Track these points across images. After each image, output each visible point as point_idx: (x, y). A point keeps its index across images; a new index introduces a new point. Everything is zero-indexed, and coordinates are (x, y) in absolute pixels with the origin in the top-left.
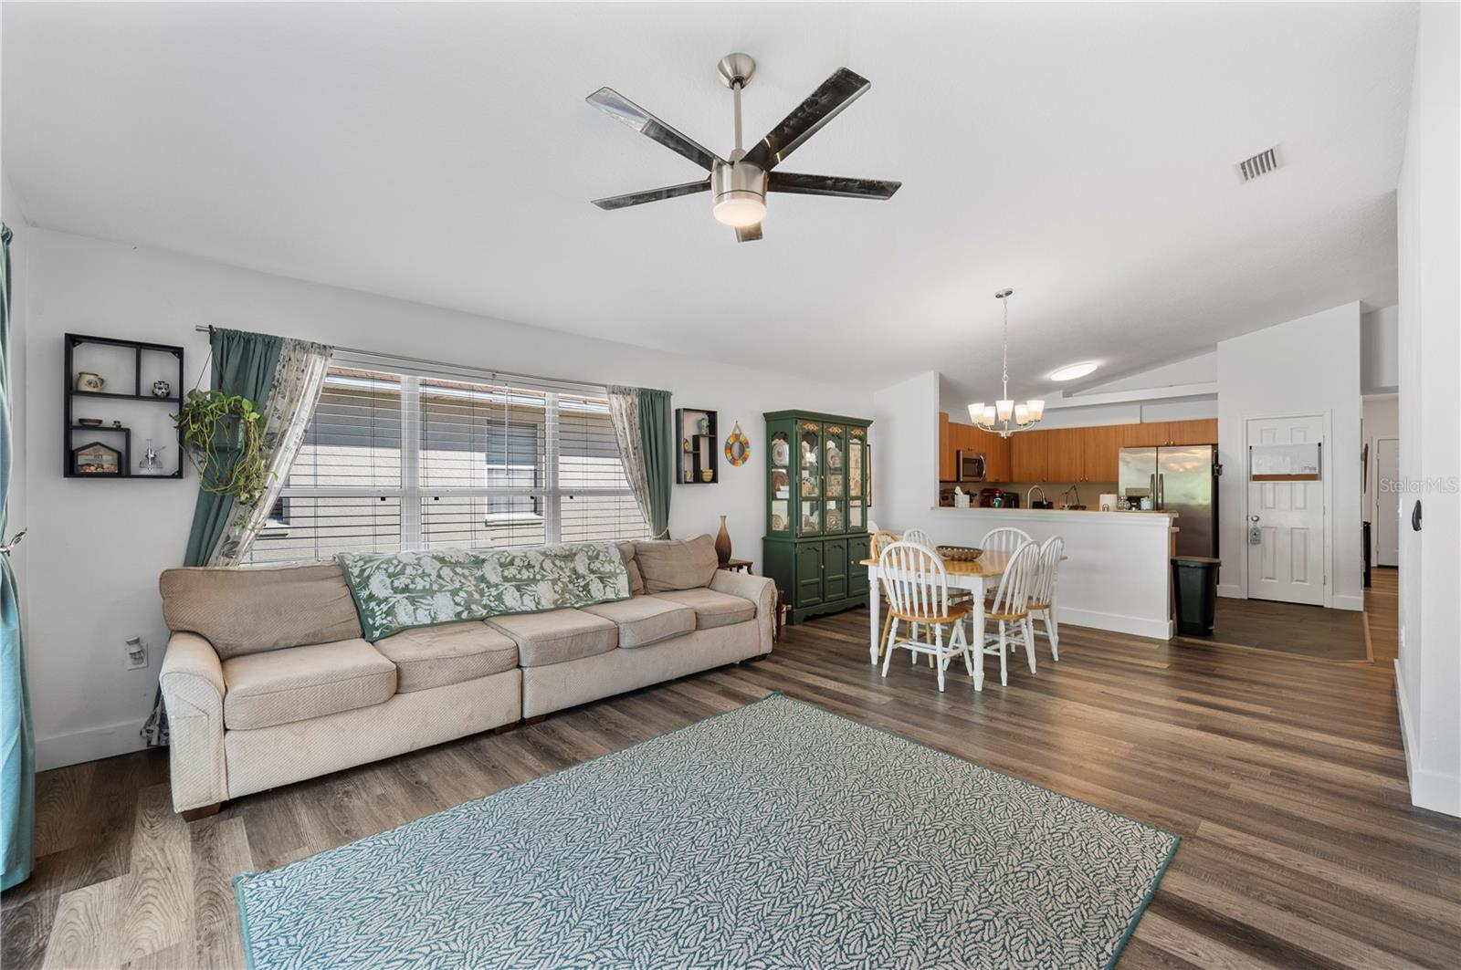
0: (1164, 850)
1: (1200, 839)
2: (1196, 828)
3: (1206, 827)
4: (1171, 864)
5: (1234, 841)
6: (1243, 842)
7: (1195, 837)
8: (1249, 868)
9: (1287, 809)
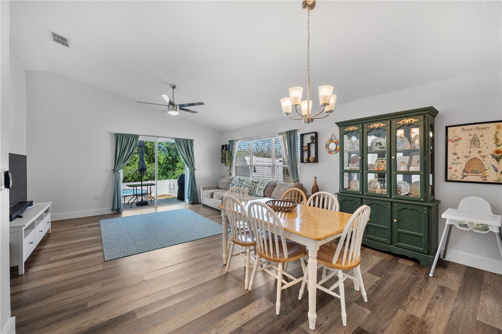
0: (106, 257)
1: (100, 264)
2: (103, 266)
3: (101, 268)
4: (103, 256)
5: (92, 268)
6: (90, 270)
7: (102, 264)
8: (86, 265)
9: (78, 289)
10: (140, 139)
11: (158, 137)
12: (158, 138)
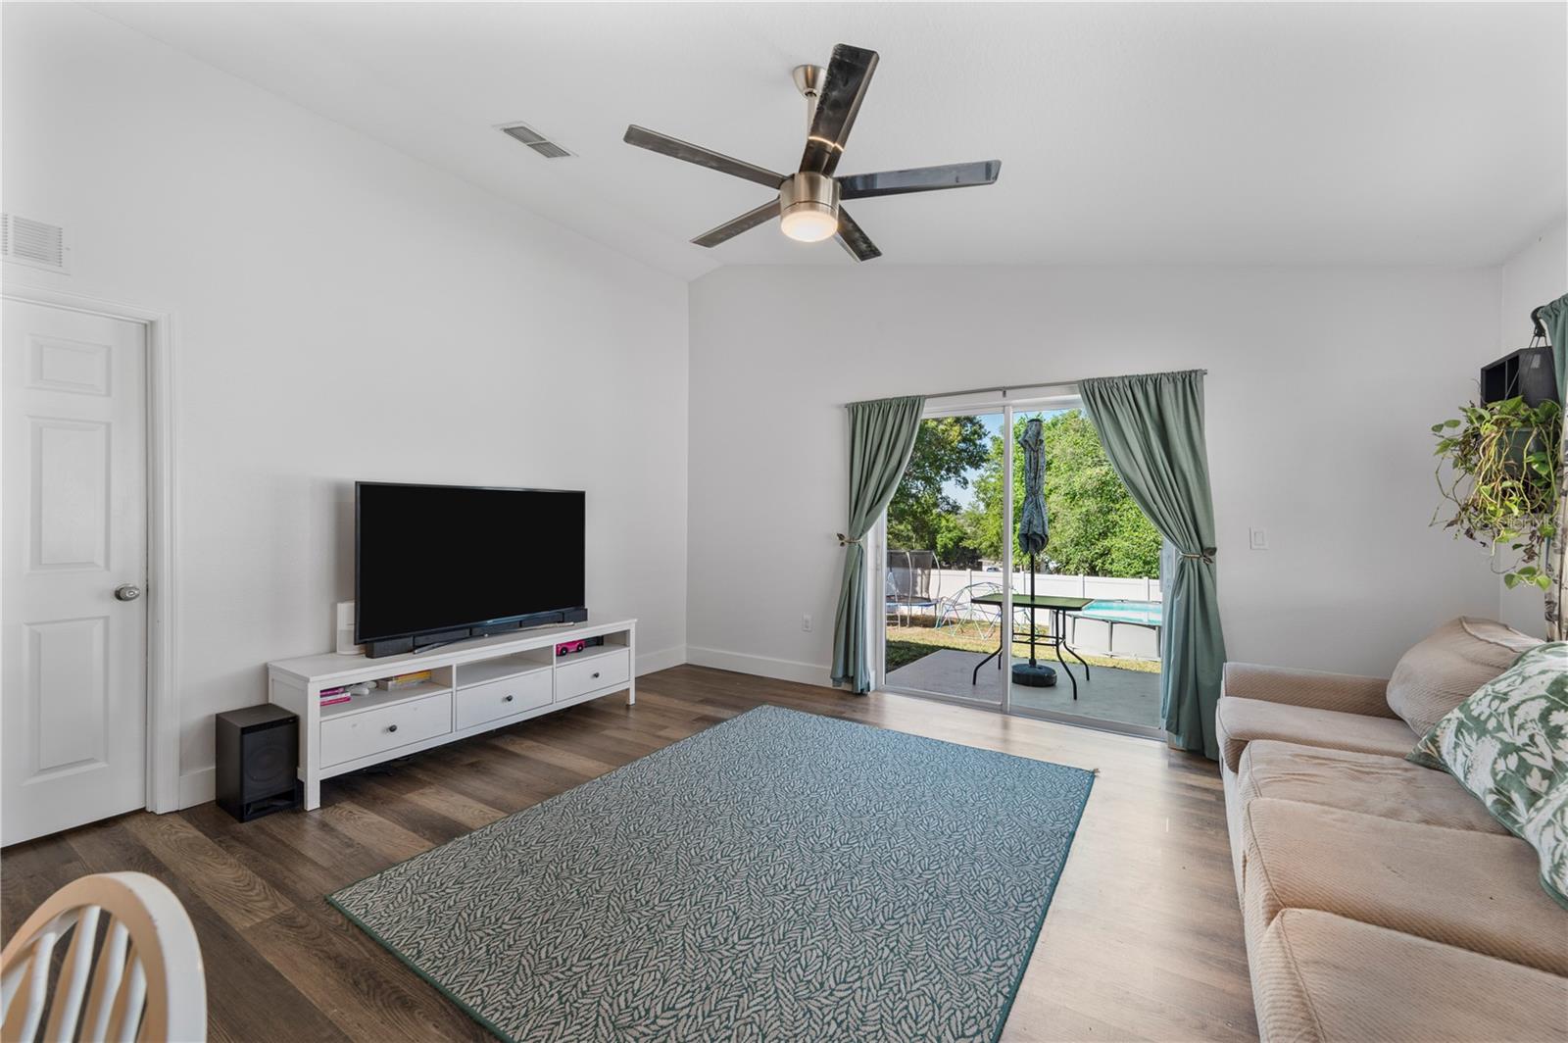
10: (929, 412)
11: (1004, 390)
12: (1004, 393)
